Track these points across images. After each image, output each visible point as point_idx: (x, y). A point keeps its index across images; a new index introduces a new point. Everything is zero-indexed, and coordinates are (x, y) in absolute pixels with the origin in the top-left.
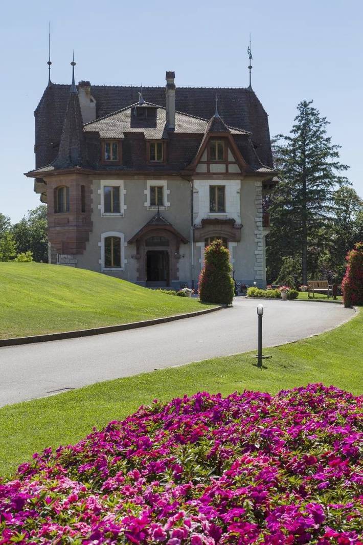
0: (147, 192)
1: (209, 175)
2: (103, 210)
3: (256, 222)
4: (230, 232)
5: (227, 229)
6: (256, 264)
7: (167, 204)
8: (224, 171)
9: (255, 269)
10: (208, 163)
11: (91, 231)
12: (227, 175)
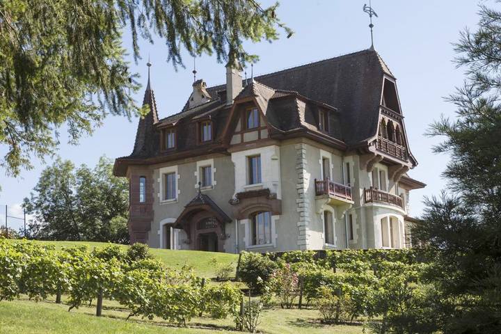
0: (197, 174)
1: (243, 146)
2: (161, 199)
3: (298, 189)
4: (267, 204)
5: (263, 200)
6: (299, 237)
7: (214, 183)
8: (256, 138)
9: (298, 244)
10: (242, 133)
11: (152, 220)
12: (260, 143)
